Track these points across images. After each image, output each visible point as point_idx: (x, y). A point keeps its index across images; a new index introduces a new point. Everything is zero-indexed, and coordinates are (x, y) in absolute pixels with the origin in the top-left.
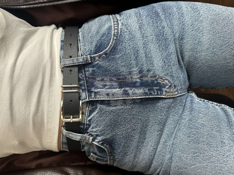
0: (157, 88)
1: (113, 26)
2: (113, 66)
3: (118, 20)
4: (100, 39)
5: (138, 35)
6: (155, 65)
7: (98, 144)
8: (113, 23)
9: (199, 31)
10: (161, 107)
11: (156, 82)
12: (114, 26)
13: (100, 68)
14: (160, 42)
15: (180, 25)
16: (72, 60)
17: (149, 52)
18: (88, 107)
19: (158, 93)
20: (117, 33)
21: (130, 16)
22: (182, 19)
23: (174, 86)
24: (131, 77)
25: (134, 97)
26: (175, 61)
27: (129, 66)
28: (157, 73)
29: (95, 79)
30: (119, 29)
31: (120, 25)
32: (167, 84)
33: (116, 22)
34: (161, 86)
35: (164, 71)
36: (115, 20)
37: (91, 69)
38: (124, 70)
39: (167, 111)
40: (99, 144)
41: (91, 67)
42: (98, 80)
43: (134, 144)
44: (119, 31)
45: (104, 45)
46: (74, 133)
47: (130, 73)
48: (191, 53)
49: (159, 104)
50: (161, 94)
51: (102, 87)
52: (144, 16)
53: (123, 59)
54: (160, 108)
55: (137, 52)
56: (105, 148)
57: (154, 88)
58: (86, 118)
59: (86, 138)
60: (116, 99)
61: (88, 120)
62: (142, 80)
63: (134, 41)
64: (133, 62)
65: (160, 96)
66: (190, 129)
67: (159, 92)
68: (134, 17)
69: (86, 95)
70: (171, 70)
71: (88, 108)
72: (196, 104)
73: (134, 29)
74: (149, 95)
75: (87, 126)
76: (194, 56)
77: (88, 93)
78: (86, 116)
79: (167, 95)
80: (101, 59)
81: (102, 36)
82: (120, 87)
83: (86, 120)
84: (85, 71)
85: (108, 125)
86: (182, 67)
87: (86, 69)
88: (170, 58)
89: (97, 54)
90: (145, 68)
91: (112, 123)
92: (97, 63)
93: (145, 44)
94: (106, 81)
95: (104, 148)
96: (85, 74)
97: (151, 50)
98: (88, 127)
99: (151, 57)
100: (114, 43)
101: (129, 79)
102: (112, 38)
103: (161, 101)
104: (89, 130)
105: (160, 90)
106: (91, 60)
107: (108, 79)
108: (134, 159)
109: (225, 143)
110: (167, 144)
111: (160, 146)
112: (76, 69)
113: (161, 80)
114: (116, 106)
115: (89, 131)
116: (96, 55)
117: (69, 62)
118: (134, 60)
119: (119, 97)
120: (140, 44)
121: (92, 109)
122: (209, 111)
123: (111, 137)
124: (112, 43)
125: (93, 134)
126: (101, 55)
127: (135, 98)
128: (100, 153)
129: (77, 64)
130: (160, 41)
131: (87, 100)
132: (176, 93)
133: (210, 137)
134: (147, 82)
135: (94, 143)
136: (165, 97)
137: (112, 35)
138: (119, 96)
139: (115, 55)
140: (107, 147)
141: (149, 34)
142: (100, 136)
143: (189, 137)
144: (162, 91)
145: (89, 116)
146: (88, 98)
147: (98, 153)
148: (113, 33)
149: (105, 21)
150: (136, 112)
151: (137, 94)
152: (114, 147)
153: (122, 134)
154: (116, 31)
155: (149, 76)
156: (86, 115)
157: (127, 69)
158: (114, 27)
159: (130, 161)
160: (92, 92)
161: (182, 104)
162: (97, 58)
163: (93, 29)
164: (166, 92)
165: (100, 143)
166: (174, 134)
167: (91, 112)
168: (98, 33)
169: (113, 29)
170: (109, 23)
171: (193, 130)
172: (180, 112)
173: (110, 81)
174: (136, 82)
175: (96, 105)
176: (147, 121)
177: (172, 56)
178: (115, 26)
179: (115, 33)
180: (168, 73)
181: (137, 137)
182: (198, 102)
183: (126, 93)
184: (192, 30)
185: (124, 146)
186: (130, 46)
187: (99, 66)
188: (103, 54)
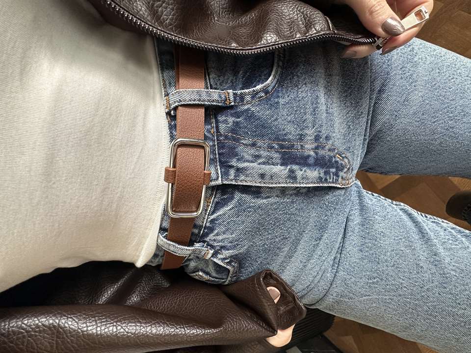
11: (334, 160)
13: (253, 120)
18: (214, 196)
19: (333, 178)
24: (302, 146)
27: (301, 124)
29: (237, 140)
32: (346, 166)
34: (338, 167)
37: (231, 120)
38: (291, 130)
40: (224, 263)
42: (243, 144)
47: (301, 137)
51: (250, 158)
57: (331, 170)
58: (207, 216)
59: (200, 252)
61: (209, 220)
62: (317, 154)
64: (309, 117)
65: (334, 185)
67: (335, 177)
71: (215, 198)
74: (323, 182)
75: (206, 231)
77: (220, 169)
78: (208, 213)
79: (342, 184)
80: (256, 101)
82: (283, 163)
83: (205, 220)
88: (357, 122)
89: (250, 90)
91: (254, 228)
92: (246, 107)
94: (260, 147)
95: (229, 268)
100: (279, 72)
104: (208, 238)
105: (337, 174)
106: (235, 101)
107: (264, 144)
113: (339, 158)
116: (247, 91)
121: (222, 199)
123: (246, 250)
124: (276, 73)
125: (216, 244)
126: (257, 92)
131: (219, 182)
134: (323, 157)
135: (215, 260)
138: (281, 180)
140: (234, 267)
142: (228, 250)
145: (213, 212)
146: (220, 179)
151: (308, 179)
155: (327, 147)
156: (208, 211)
157: (296, 129)
160: (231, 167)
162: (248, 98)
164: (342, 178)
165: (226, 261)
167: (218, 206)
174: (309, 156)
175: (233, 194)
180: (349, 147)
183: (292, 176)
185: (261, 263)
187: (251, 116)
188: (260, 91)
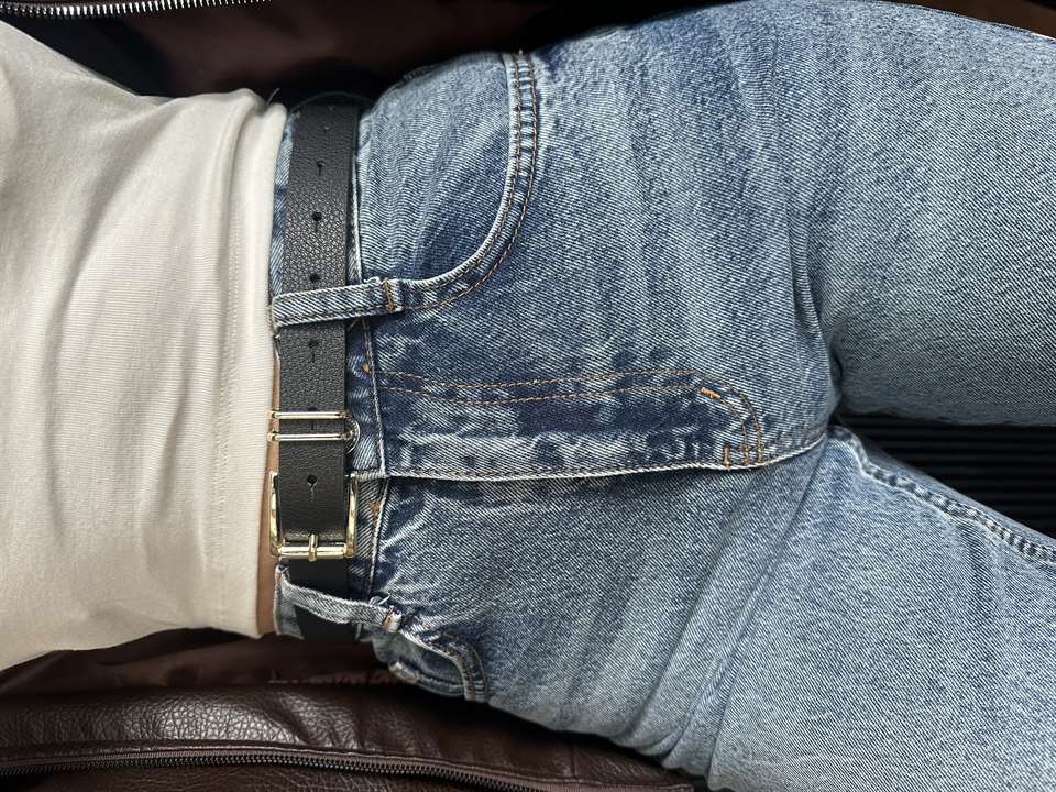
0: (689, 430)
1: (513, 132)
2: (500, 335)
3: (538, 98)
4: (451, 201)
5: (626, 186)
6: (693, 329)
7: (421, 644)
8: (515, 113)
9: (910, 185)
10: (698, 507)
11: (686, 403)
12: (516, 136)
13: (444, 343)
14: (724, 224)
15: (825, 151)
16: (321, 296)
17: (669, 269)
18: (385, 499)
19: (689, 450)
20: (529, 171)
21: (595, 83)
22: (838, 120)
23: (765, 419)
24: (578, 384)
25: (581, 471)
26: (782, 314)
27: (573, 334)
28: (697, 362)
29: (416, 386)
30: (540, 152)
31: (547, 128)
32: (735, 415)
33: (528, 112)
34: (709, 420)
35: (725, 357)
36: (527, 97)
37: (401, 342)
38: (548, 353)
39: (722, 524)
40: (427, 643)
41: (405, 332)
42: (429, 393)
43: (574, 644)
44: (540, 164)
45: (466, 232)
46: (324, 597)
47: (574, 366)
48: (857, 281)
49: (693, 495)
50: (705, 455)
51: (445, 423)
52: (662, 89)
53: (548, 298)
54: (695, 510)
55: (610, 271)
56: (451, 655)
57: (676, 431)
58: (375, 540)
59: (374, 616)
60: (506, 479)
61: (382, 548)
62: (622, 398)
63: (602, 216)
64: (592, 317)
65: (698, 465)
66: (813, 609)
67: (697, 446)
68: (617, 89)
69: (378, 454)
70: (757, 353)
71: (387, 501)
72: (857, 494)
73: (611, 154)
74: (650, 464)
76: (869, 296)
77: (385, 446)
78: (376, 534)
79: (729, 460)
80: (448, 302)
81: (461, 187)
82: (526, 431)
83: (374, 548)
84: (375, 347)
85: (466, 575)
86: (814, 336)
87: (383, 340)
88: (758, 297)
89: (434, 279)
90: (643, 344)
91: (484, 568)
92: (428, 316)
93: (651, 231)
94: (465, 399)
95: (446, 655)
96: (376, 358)
97: (676, 260)
98: (382, 575)
99: (676, 292)
100: (512, 220)
101: (568, 394)
102: (505, 195)
103: (701, 483)
104: (388, 587)
105: (704, 437)
106: (404, 302)
108: (571, 695)
109: (942, 688)
110: (711, 651)
111: (678, 656)
112: (339, 336)
113: (709, 396)
114: (503, 503)
115: (386, 589)
116: (426, 282)
117: (304, 306)
118: (598, 307)
119: (517, 474)
120: (631, 230)
121: (402, 507)
122: (906, 537)
123: (478, 617)
124: (502, 226)
125: (405, 602)
126: (449, 284)
127: (589, 475)
128: (430, 667)
129: (339, 317)
130: (722, 217)
131: (382, 473)
132: (773, 449)
133: (889, 652)
134: (646, 404)
135: (407, 635)
136: (721, 467)
137: (508, 181)
138: (518, 469)
139: (510, 282)
140: (459, 653)
141: (678, 182)
142: (432, 614)
143: (805, 640)
144: (712, 443)
145: (389, 534)
146: (383, 467)
147: (424, 666)
148: (510, 171)
149: (480, 103)
150: (589, 527)
152: (490, 649)
153: (525, 609)
154: (526, 159)
155: (659, 378)
156: (377, 530)
157: (561, 346)
158: (520, 136)
159: (552, 704)
160: (404, 443)
161: (792, 491)
162: (431, 297)
163: (421, 139)
164: (727, 444)
165: (432, 638)
166: (745, 614)
167: (397, 520)
168: (441, 165)
169: (512, 149)
170: (497, 113)
171: (823, 614)
172: (781, 527)
173: (483, 400)
174: (598, 407)
175: (420, 495)
176: (635, 559)
177: (769, 291)
178: (522, 135)
179: (519, 171)
180: (743, 367)
181: (585, 619)
182: (867, 483)
184: (879, 181)
185: (529, 649)
186: (581, 238)
187: (439, 334)
188: (456, 280)
